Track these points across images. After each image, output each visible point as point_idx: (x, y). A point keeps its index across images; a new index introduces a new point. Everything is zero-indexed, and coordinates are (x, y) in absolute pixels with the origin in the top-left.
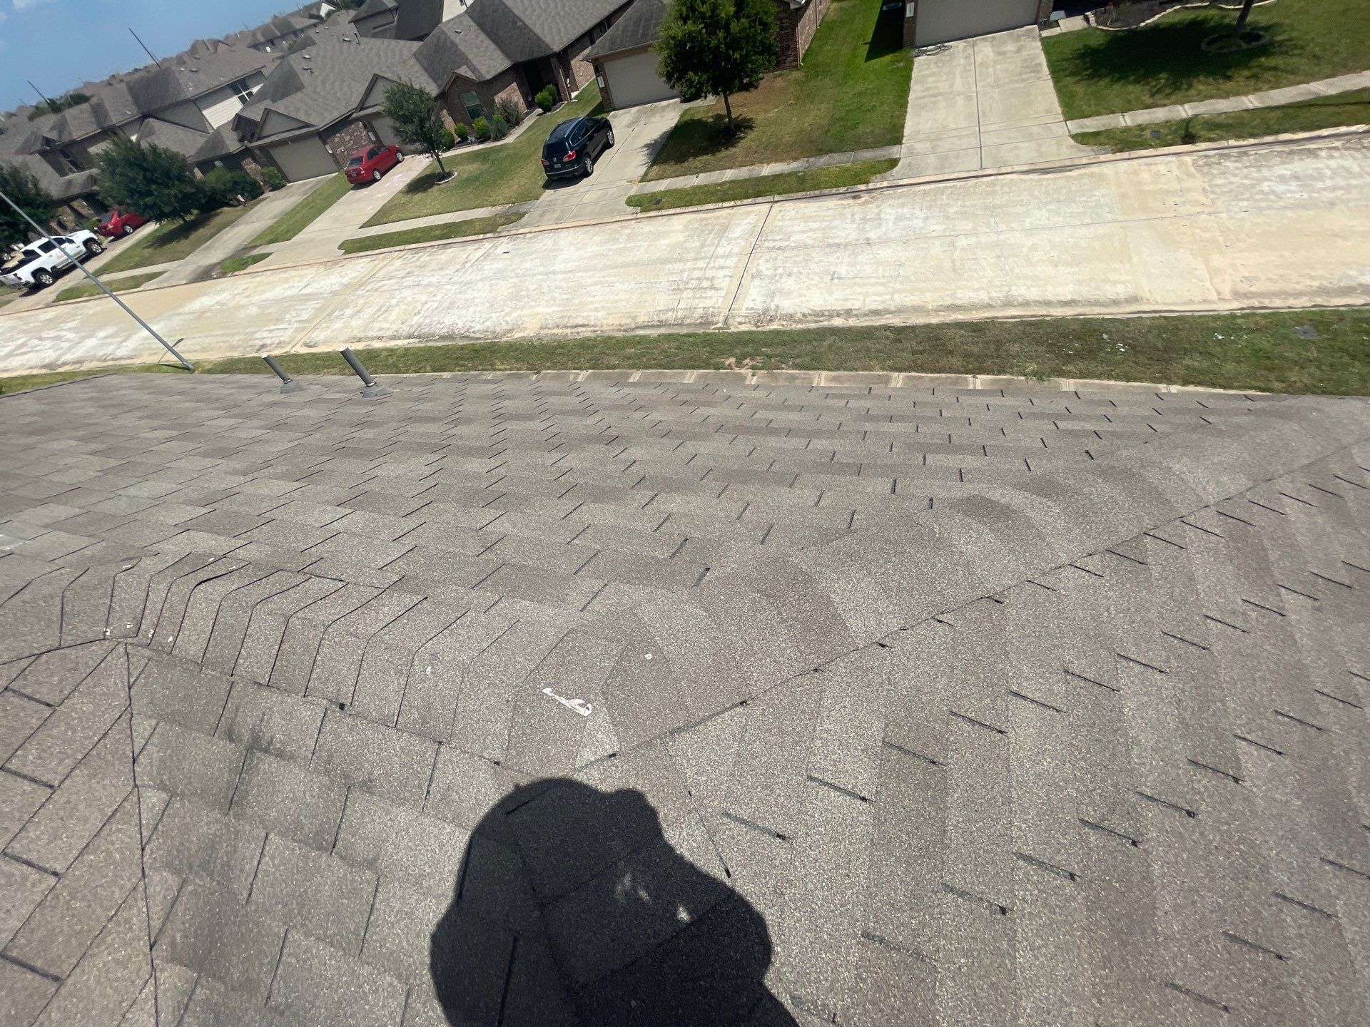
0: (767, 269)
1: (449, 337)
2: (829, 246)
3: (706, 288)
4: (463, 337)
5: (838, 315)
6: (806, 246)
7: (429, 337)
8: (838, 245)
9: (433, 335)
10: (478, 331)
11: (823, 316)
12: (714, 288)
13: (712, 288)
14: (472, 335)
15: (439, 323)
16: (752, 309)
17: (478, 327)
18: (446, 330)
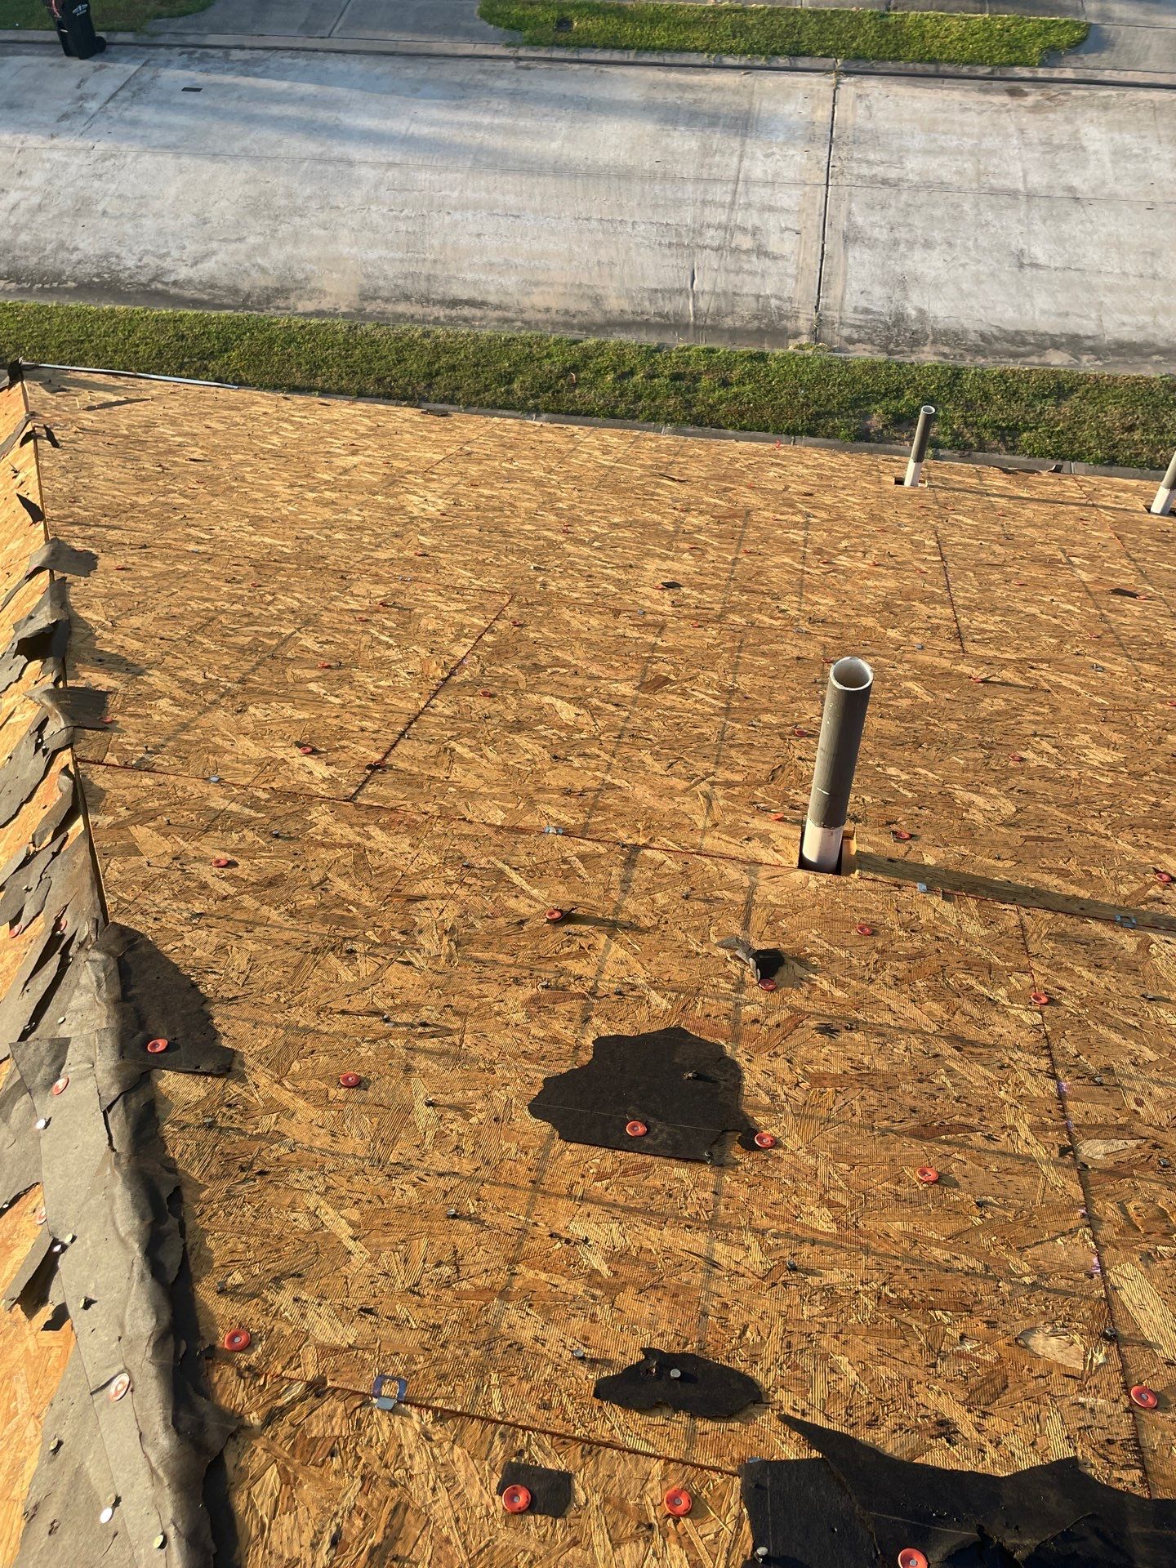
0: (873, 225)
1: (107, 286)
2: (994, 192)
3: (747, 252)
4: (150, 293)
5: (1057, 346)
6: (943, 186)
7: (48, 282)
8: (1013, 194)
9: (58, 276)
10: (190, 281)
11: (1024, 343)
12: (766, 254)
13: (761, 252)
14: (173, 291)
15: (62, 246)
16: (867, 311)
17: (184, 273)
18: (89, 269)
